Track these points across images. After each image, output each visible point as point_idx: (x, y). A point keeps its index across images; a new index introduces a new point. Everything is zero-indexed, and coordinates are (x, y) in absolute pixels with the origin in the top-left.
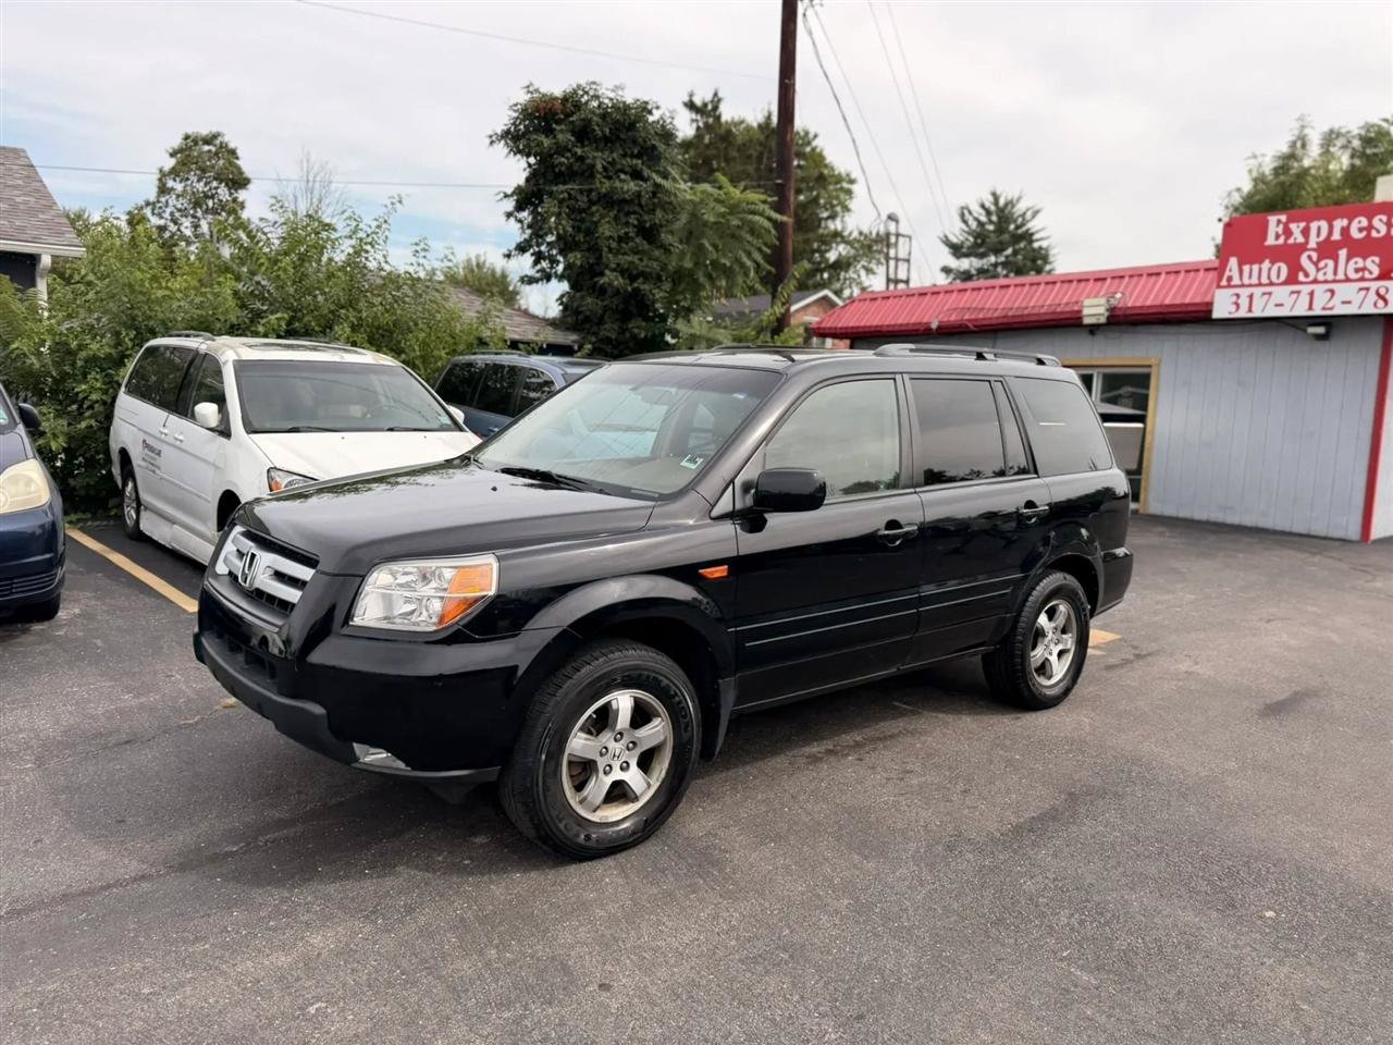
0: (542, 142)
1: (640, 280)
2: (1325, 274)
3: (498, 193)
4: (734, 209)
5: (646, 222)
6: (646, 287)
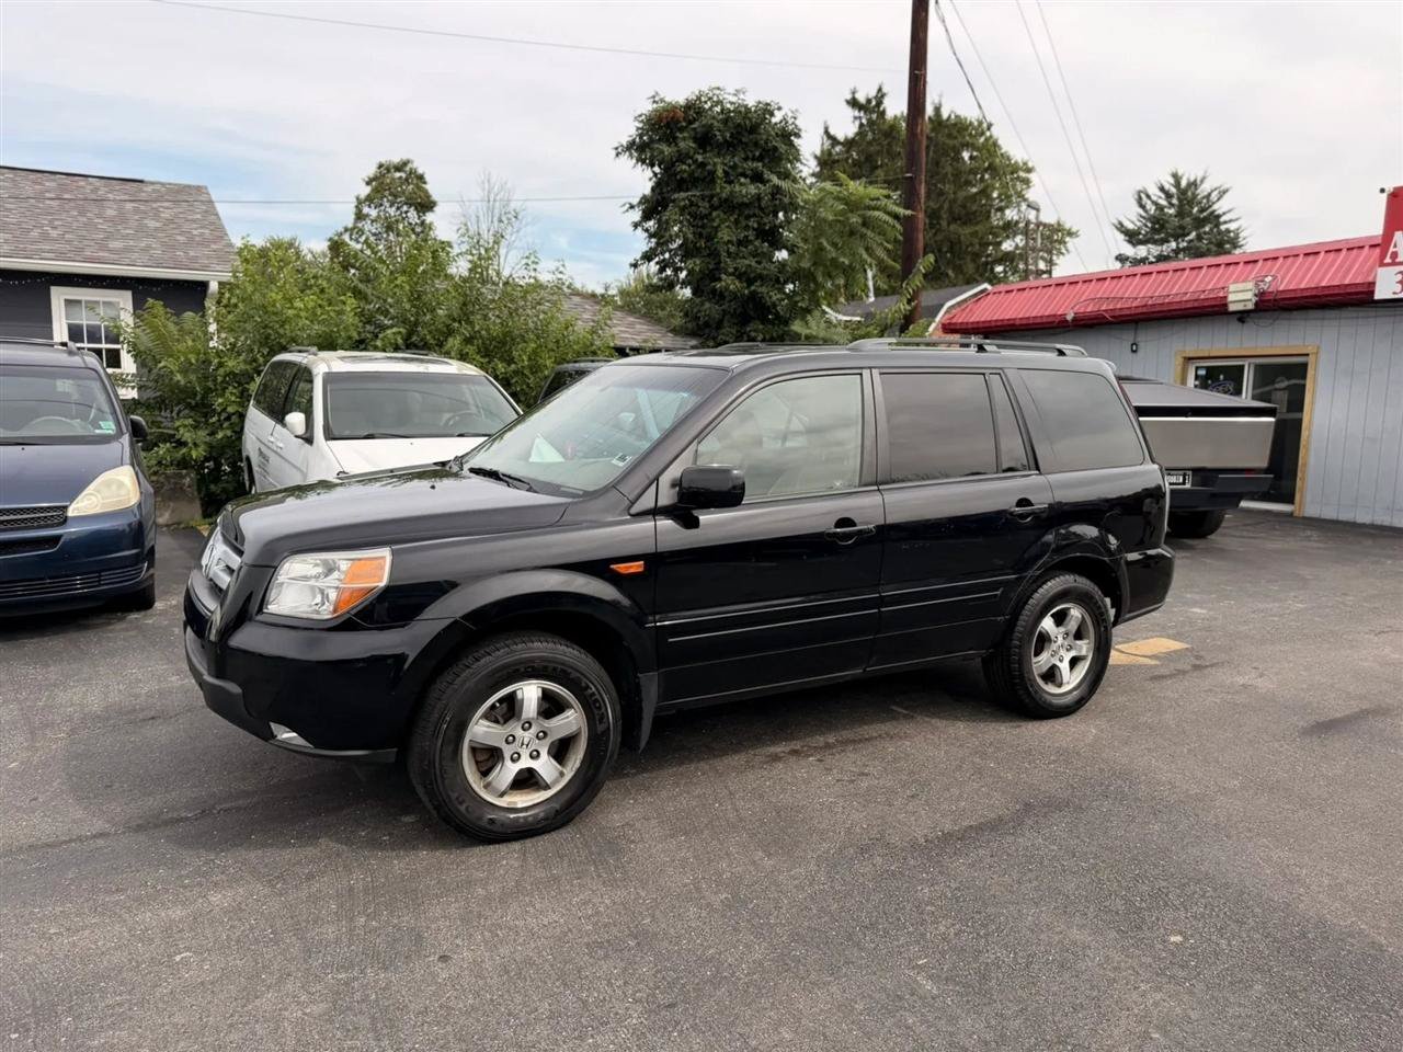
0: (663, 152)
1: (758, 283)
3: (624, 205)
4: (852, 205)
5: (765, 224)
6: (764, 289)
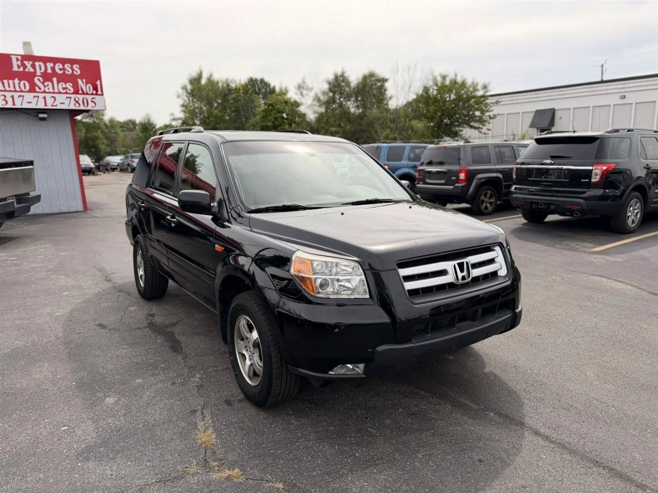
2: (49, 89)
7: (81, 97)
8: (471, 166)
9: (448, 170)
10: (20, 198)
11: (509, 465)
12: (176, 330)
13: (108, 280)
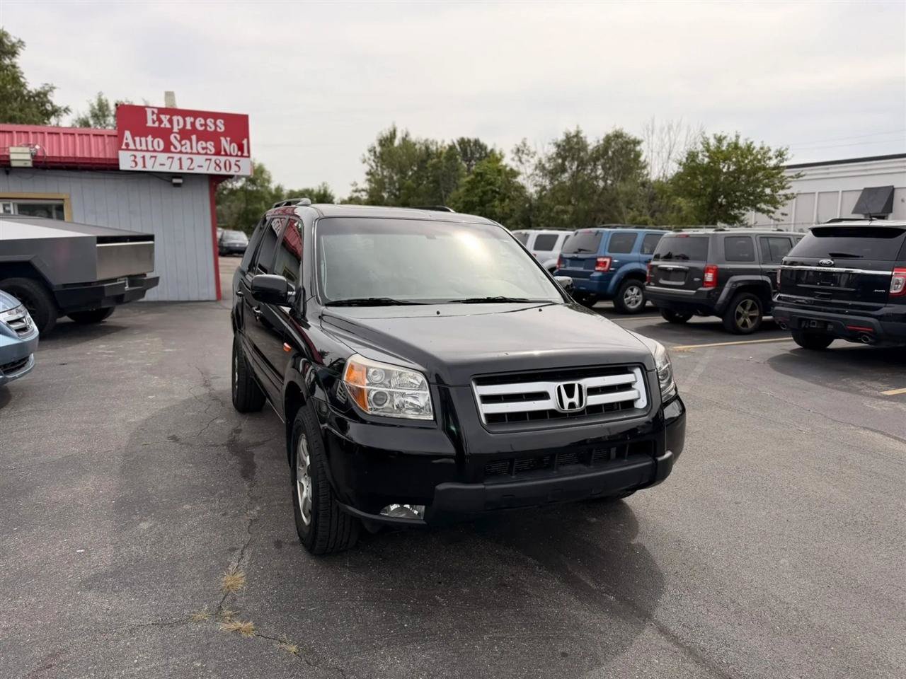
2: (186, 148)
7: (223, 159)
8: (724, 263)
9: (690, 267)
10: (133, 280)
11: (600, 665)
12: (257, 451)
13: (207, 384)
